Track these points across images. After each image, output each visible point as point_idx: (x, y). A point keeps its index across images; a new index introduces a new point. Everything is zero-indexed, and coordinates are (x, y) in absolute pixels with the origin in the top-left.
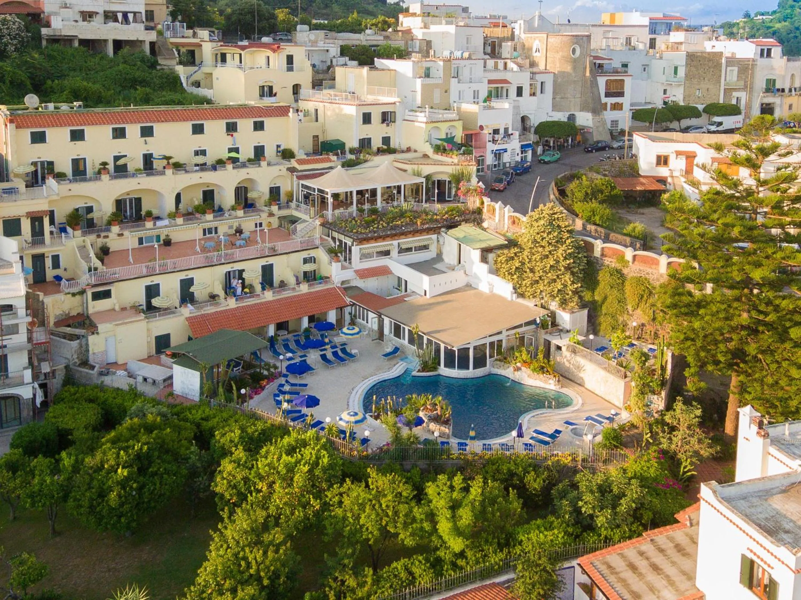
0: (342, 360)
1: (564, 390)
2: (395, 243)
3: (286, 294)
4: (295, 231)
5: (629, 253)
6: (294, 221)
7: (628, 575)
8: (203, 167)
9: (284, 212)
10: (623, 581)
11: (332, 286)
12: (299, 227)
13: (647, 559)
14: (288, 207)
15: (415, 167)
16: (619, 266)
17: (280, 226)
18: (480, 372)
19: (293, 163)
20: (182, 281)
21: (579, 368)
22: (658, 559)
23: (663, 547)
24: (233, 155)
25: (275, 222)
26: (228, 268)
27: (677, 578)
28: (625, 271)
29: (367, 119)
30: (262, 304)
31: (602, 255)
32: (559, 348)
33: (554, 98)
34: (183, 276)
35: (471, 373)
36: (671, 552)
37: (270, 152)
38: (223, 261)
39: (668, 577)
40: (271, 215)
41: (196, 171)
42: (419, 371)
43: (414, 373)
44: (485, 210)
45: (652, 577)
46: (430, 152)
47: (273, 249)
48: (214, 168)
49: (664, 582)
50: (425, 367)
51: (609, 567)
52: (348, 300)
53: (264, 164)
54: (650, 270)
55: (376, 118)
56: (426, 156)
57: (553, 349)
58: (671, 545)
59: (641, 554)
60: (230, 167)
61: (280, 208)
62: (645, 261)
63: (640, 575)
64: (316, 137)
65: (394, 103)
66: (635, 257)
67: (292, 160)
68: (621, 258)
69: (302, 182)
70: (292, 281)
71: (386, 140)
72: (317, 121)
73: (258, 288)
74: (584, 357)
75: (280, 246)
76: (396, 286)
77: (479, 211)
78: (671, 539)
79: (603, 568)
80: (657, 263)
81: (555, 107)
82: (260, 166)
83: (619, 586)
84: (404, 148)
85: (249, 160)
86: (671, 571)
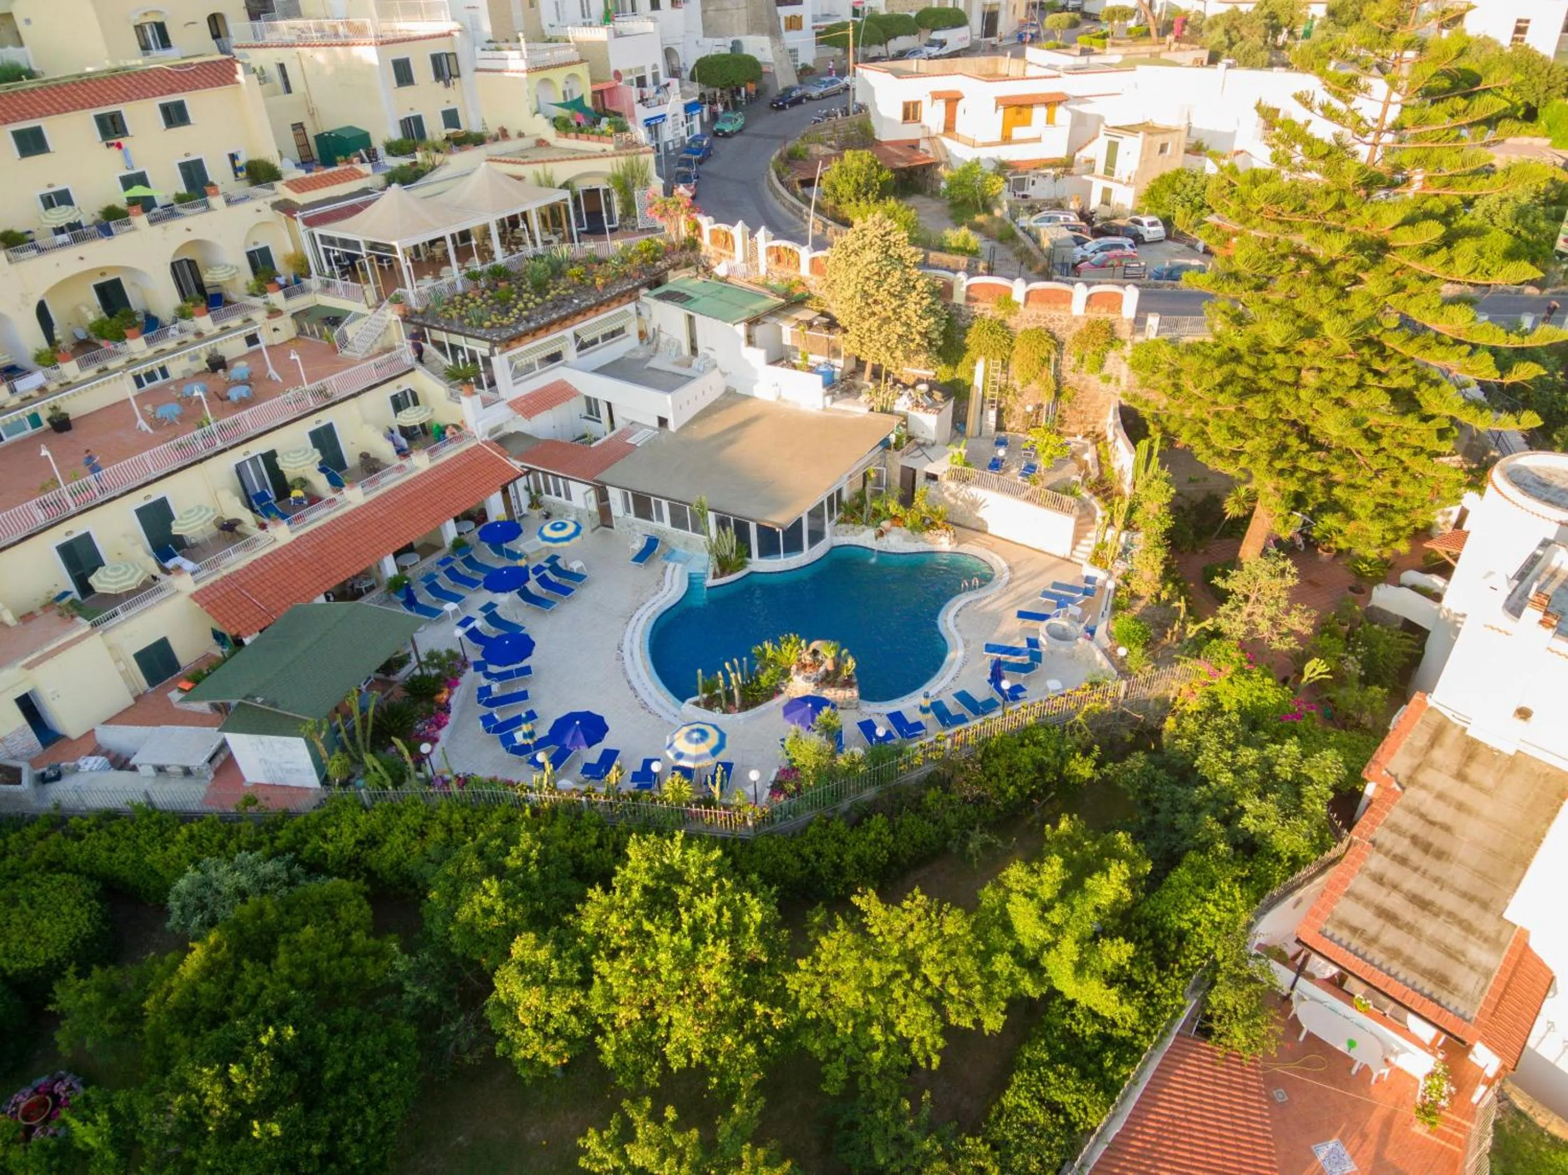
0: (566, 591)
1: (965, 548)
2: (569, 333)
3: (389, 482)
4: (344, 341)
5: (1019, 289)
6: (334, 319)
7: (1391, 936)
8: (75, 232)
9: (300, 302)
10: (1394, 953)
11: (473, 444)
12: (350, 330)
13: (1395, 887)
14: (303, 291)
15: (539, 168)
16: (1000, 314)
17: (301, 331)
18: (820, 550)
19: (282, 191)
20: (140, 512)
21: (975, 505)
22: (1412, 883)
23: (1398, 850)
24: (138, 191)
25: (287, 328)
26: (237, 456)
27: (1469, 912)
28: (1011, 322)
29: (403, 73)
30: (347, 517)
31: (968, 298)
32: (932, 477)
33: (704, 12)
34: (139, 500)
35: (808, 555)
36: (1416, 856)
37: (218, 171)
38: (220, 445)
39: (1450, 914)
40: (274, 313)
41: (63, 245)
42: (715, 576)
43: (710, 582)
44: (706, 240)
45: (1431, 927)
46: (549, 133)
47: (323, 393)
48: (105, 231)
49: (1456, 930)
50: (724, 566)
51: (1354, 930)
52: (517, 465)
53: (217, 201)
54: (1055, 314)
55: (422, 70)
56: (541, 143)
57: (920, 479)
58: (1407, 842)
59: (1379, 879)
60: (141, 220)
61: (287, 296)
62: (1045, 297)
63: (1410, 928)
64: (298, 128)
65: (449, 34)
66: (1028, 295)
67: (278, 184)
68: (1004, 298)
69: (318, 231)
70: (385, 450)
71: (451, 118)
72: (288, 89)
73: (321, 483)
74: (978, 483)
75: (335, 383)
76: (585, 413)
77: (692, 245)
78: (1395, 828)
79: (1344, 935)
80: (1068, 298)
81: (709, 29)
82: (208, 207)
83: (1395, 967)
84: (493, 130)
85: (180, 199)
86: (1447, 900)
